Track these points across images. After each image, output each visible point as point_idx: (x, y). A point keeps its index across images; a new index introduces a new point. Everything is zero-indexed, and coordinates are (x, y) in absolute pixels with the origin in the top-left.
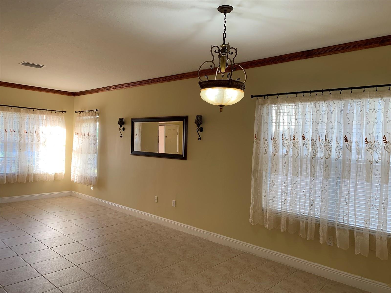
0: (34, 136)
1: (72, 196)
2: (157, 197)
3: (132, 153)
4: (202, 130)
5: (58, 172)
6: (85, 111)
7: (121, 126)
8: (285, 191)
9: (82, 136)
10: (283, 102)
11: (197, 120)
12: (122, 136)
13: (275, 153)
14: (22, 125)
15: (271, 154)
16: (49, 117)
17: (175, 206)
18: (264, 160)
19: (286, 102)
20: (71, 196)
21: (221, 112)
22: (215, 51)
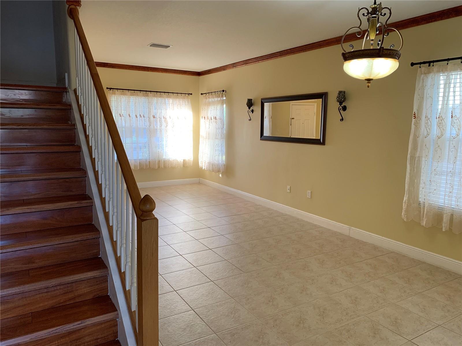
0: (162, 122)
1: (201, 183)
2: (290, 187)
3: (262, 138)
4: (344, 108)
5: (187, 159)
6: (212, 92)
7: (249, 108)
8: (451, 183)
9: (209, 120)
10: (455, 70)
11: (339, 96)
12: (251, 120)
13: (439, 135)
14: (151, 110)
15: (435, 136)
16: (175, 100)
17: (310, 197)
18: (424, 145)
19: (460, 69)
20: (199, 183)
21: (368, 87)
22: (364, 14)
